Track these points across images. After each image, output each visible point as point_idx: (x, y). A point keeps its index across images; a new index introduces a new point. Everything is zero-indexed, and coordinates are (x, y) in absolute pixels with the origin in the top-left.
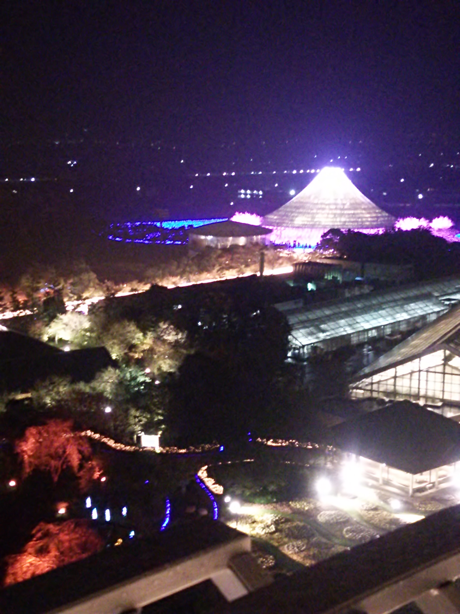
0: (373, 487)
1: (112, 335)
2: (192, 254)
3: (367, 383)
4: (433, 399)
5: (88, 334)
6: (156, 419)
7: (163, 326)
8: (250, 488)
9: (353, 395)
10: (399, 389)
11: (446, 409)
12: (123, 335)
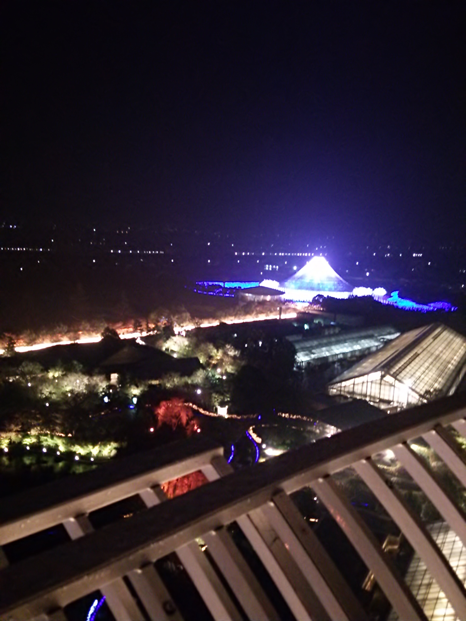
1: (200, 350)
2: (242, 304)
3: (338, 386)
4: (374, 398)
5: (187, 348)
6: (226, 400)
7: (228, 346)
9: (330, 392)
10: (356, 390)
11: (381, 404)
12: (206, 350)
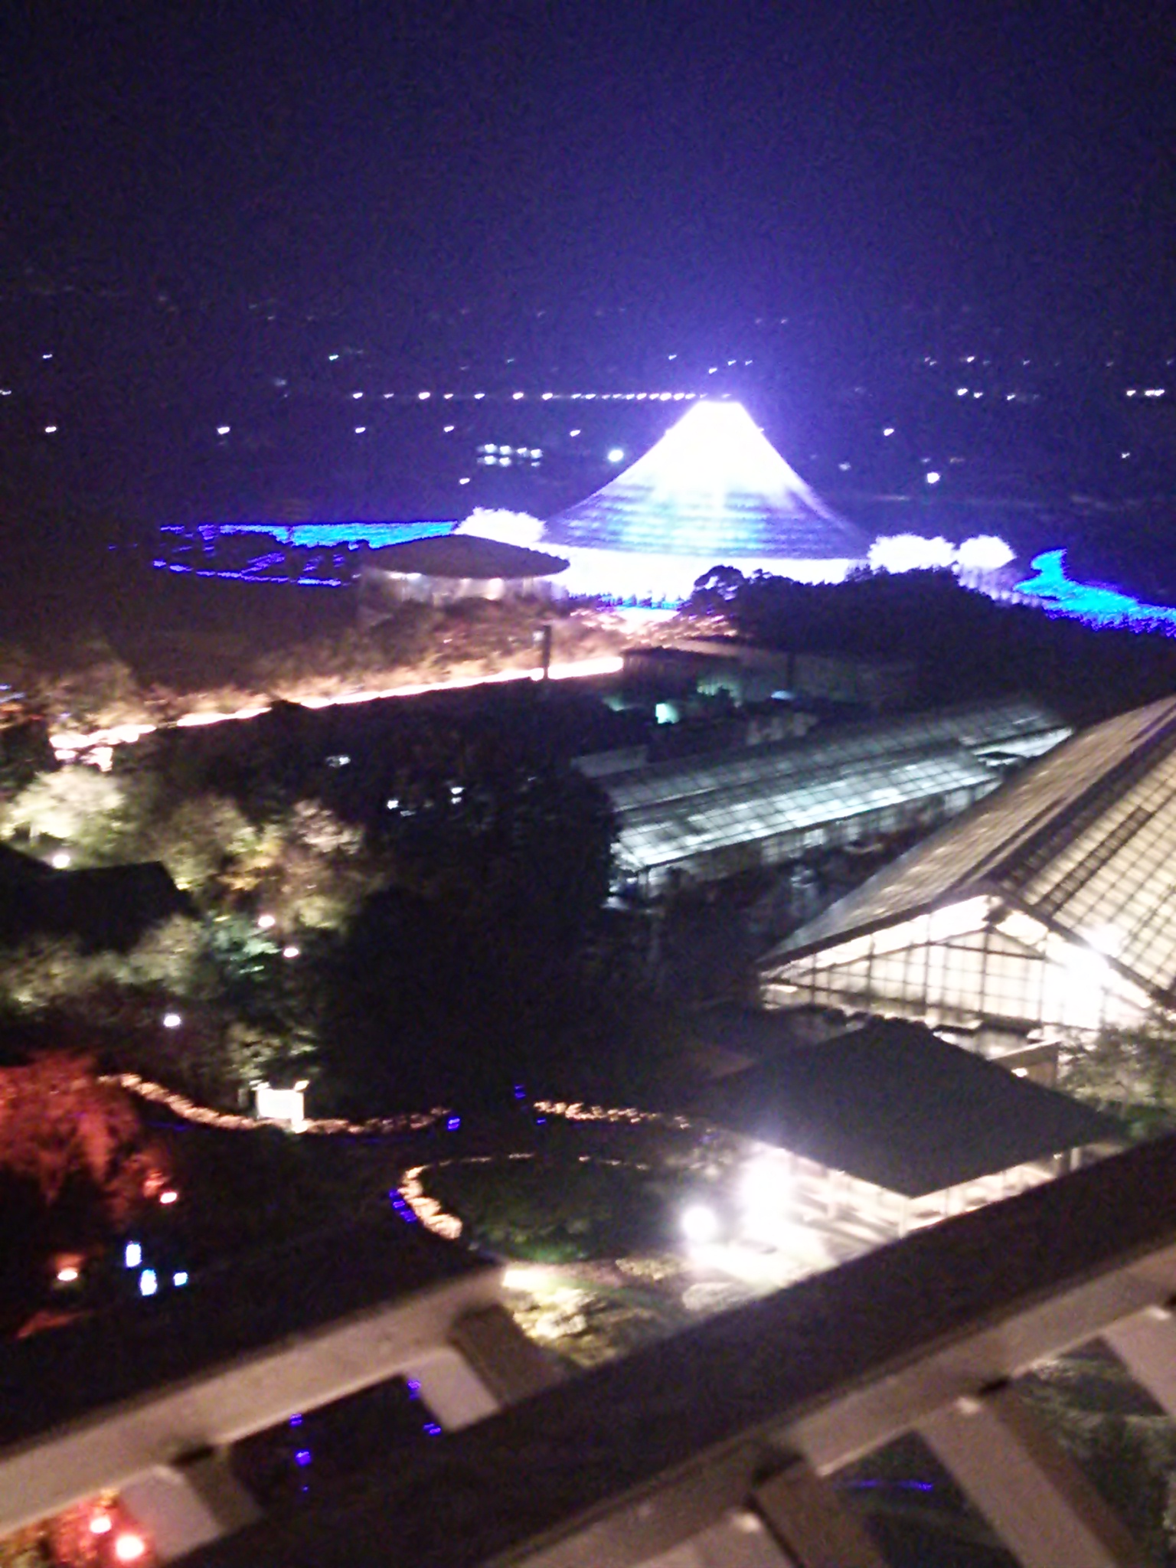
0: (814, 1224)
1: (177, 830)
2: (371, 619)
3: (801, 971)
4: (959, 1012)
5: (116, 825)
6: (294, 1052)
7: (306, 810)
8: (524, 1227)
9: (769, 997)
10: (879, 985)
11: (990, 1037)
12: (207, 832)
